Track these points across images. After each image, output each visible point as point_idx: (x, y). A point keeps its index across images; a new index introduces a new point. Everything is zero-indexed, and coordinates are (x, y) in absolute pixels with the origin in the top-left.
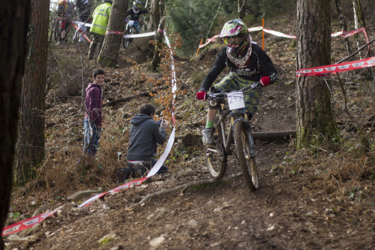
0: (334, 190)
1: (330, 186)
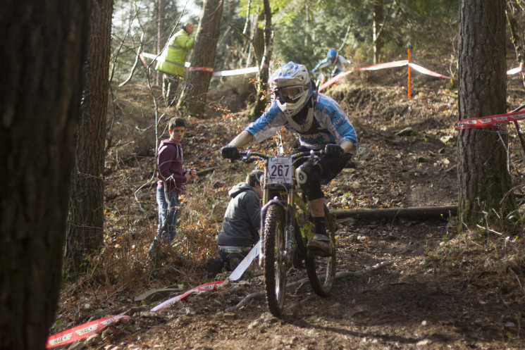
0: (513, 288)
1: (507, 284)
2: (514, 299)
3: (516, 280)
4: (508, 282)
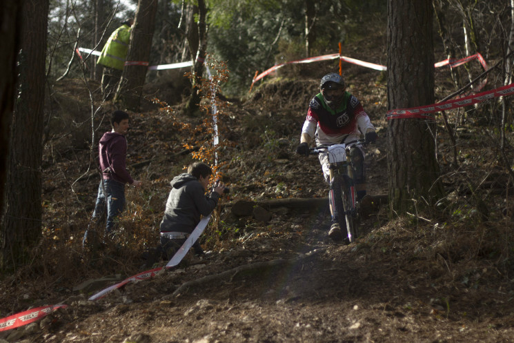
0: (441, 274)
1: (436, 268)
2: (443, 284)
3: (445, 265)
4: (436, 267)
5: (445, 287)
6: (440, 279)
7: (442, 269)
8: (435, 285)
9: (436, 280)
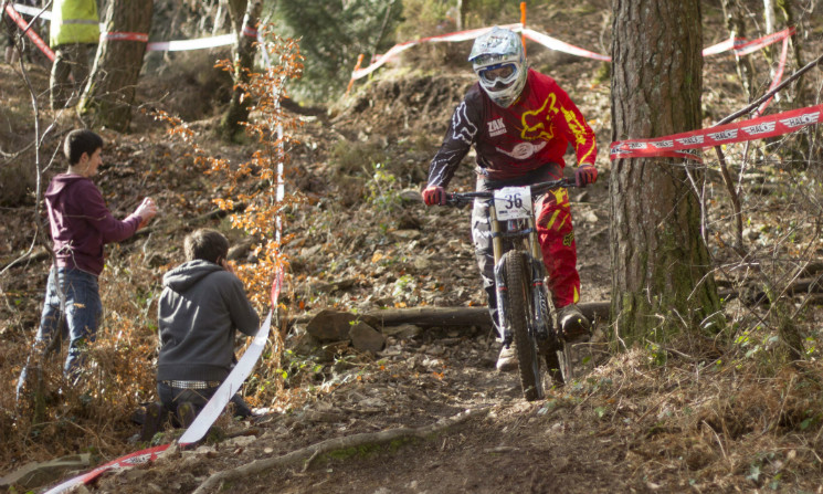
0: (708, 460)
1: (699, 450)
2: (712, 479)
3: (716, 443)
4: (700, 446)
5: (714, 486)
6: (706, 470)
7: (710, 450)
8: (696, 483)
9: (699, 472)
